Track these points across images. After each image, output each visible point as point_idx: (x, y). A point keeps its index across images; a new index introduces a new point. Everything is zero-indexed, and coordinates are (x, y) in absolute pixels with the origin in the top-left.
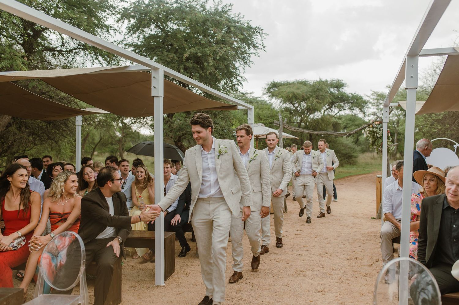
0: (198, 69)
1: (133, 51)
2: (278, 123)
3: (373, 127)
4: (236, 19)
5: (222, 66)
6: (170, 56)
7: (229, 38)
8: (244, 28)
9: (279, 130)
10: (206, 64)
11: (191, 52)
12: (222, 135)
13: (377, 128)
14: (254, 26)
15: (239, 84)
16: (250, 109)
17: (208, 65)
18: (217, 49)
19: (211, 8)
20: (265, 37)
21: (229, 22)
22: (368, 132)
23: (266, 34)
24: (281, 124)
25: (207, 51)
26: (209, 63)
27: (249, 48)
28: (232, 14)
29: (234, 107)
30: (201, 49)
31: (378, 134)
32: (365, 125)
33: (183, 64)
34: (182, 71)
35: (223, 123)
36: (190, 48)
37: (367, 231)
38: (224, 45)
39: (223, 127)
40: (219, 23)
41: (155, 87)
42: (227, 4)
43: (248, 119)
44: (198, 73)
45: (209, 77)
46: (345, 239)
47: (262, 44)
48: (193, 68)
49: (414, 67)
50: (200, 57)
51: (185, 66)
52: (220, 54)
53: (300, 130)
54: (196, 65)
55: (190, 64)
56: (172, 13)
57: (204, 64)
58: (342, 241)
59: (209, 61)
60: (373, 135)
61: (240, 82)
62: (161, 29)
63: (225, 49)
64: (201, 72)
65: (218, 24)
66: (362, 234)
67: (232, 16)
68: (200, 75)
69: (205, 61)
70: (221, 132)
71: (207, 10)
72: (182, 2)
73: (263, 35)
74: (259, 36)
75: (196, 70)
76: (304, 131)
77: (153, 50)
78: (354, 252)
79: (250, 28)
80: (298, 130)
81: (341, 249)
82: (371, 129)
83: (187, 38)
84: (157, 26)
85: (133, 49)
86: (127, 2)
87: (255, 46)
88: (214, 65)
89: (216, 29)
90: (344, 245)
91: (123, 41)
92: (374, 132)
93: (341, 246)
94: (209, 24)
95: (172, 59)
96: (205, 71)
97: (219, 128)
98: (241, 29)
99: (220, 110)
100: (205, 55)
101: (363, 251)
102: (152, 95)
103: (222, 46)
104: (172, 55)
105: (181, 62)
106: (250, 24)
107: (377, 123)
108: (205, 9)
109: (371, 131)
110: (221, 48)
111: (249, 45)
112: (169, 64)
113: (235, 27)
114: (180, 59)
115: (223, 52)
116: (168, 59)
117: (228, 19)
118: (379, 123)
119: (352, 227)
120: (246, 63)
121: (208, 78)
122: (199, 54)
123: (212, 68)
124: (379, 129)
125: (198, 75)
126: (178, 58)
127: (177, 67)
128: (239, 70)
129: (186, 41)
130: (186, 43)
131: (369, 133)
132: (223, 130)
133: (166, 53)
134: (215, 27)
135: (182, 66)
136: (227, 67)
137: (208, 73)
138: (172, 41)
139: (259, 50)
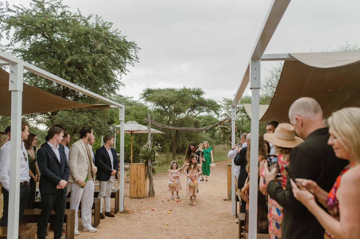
0: (79, 73)
1: (21, 56)
2: (147, 121)
3: (224, 125)
4: (114, 34)
5: (100, 71)
6: (53, 61)
7: (106, 48)
8: (120, 42)
9: (148, 126)
10: (85, 69)
11: (72, 59)
12: (98, 130)
13: (227, 125)
14: (129, 41)
15: (116, 87)
16: (121, 108)
17: (88, 70)
18: (96, 57)
19: (93, 24)
20: (138, 50)
21: (108, 35)
22: (220, 128)
23: (139, 48)
24: (150, 121)
25: (87, 58)
26: (89, 69)
27: (125, 59)
28: (111, 30)
29: (107, 106)
30: (82, 57)
31: (227, 130)
32: (218, 123)
33: (65, 68)
34: (64, 74)
35: (99, 120)
36: (72, 55)
37: (220, 212)
38: (102, 55)
39: (100, 124)
40: (99, 36)
41: (13, 82)
42: (107, 22)
43: (120, 116)
44: (79, 76)
45: (89, 80)
46: (202, 221)
47: (135, 56)
48: (74, 72)
49: (257, 70)
50: (80, 63)
51: (67, 70)
52: (98, 62)
53: (166, 127)
54: (77, 70)
55: (71, 69)
56: (56, 25)
57: (84, 69)
58: (199, 223)
59: (89, 67)
60: (224, 131)
61: (117, 86)
62: (46, 37)
63: (103, 57)
64: (81, 76)
65: (97, 37)
66: (216, 215)
67: (111, 31)
68: (80, 78)
69: (85, 67)
70: (98, 128)
71: (89, 26)
72: (67, 16)
73: (137, 49)
74: (133, 49)
75: (77, 74)
76: (169, 127)
77: (38, 55)
78: (209, 234)
79: (126, 42)
80: (164, 126)
81: (198, 232)
82: (223, 126)
83: (70, 47)
84: (43, 35)
85: (21, 54)
86: (15, 12)
87: (129, 58)
88: (93, 71)
89: (95, 40)
90: (201, 226)
91: (9, 45)
92: (225, 128)
93: (199, 228)
94: (90, 36)
95: (55, 63)
96: (85, 75)
97: (96, 124)
98: (118, 43)
99: (97, 109)
100: (85, 62)
101: (216, 232)
102: (10, 90)
103: (101, 54)
104: (54, 61)
105: (62, 66)
106: (126, 38)
107: (227, 121)
108: (87, 24)
109: (222, 128)
110: (100, 57)
111: (125, 57)
112: (53, 68)
113: (113, 40)
114: (63, 64)
115: (101, 60)
116: (51, 64)
117: (106, 33)
118: (228, 121)
119: (208, 209)
120: (122, 71)
121: (87, 82)
122: (80, 61)
123: (91, 73)
124: (229, 126)
125: (78, 78)
126: (61, 63)
127: (60, 71)
128: (116, 76)
129: (69, 49)
130: (69, 50)
131: (221, 130)
132: (100, 126)
133: (49, 58)
134: (95, 39)
135: (64, 70)
136: (105, 73)
137: (87, 77)
138: (56, 48)
139: (133, 61)
